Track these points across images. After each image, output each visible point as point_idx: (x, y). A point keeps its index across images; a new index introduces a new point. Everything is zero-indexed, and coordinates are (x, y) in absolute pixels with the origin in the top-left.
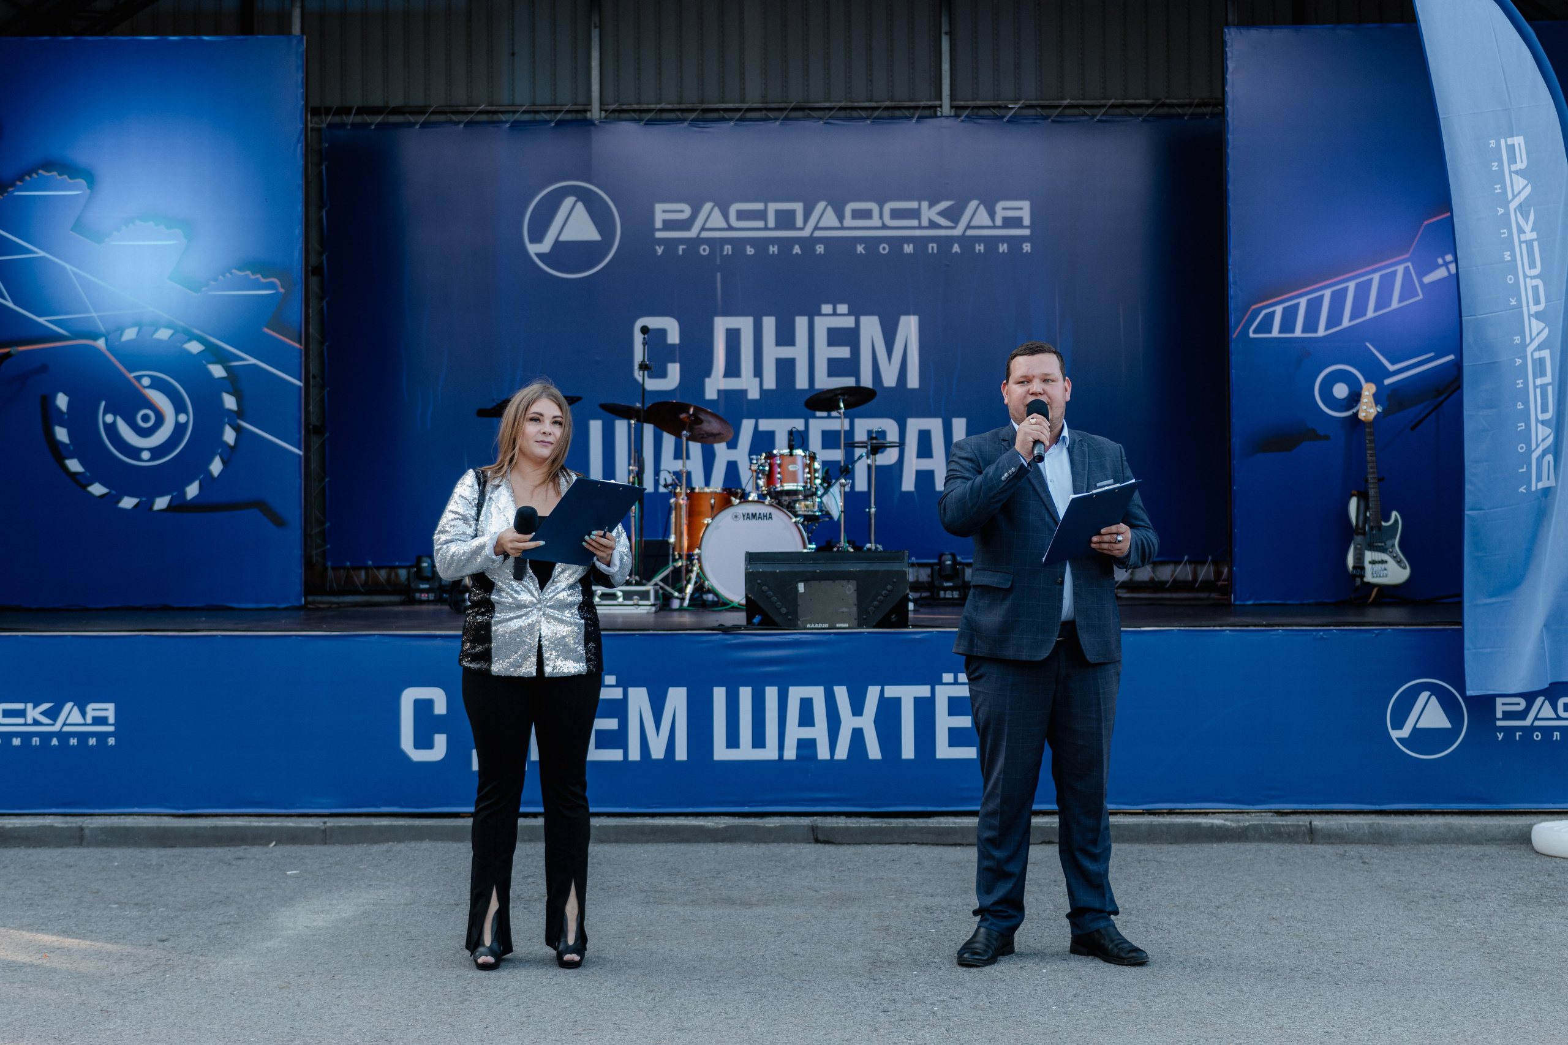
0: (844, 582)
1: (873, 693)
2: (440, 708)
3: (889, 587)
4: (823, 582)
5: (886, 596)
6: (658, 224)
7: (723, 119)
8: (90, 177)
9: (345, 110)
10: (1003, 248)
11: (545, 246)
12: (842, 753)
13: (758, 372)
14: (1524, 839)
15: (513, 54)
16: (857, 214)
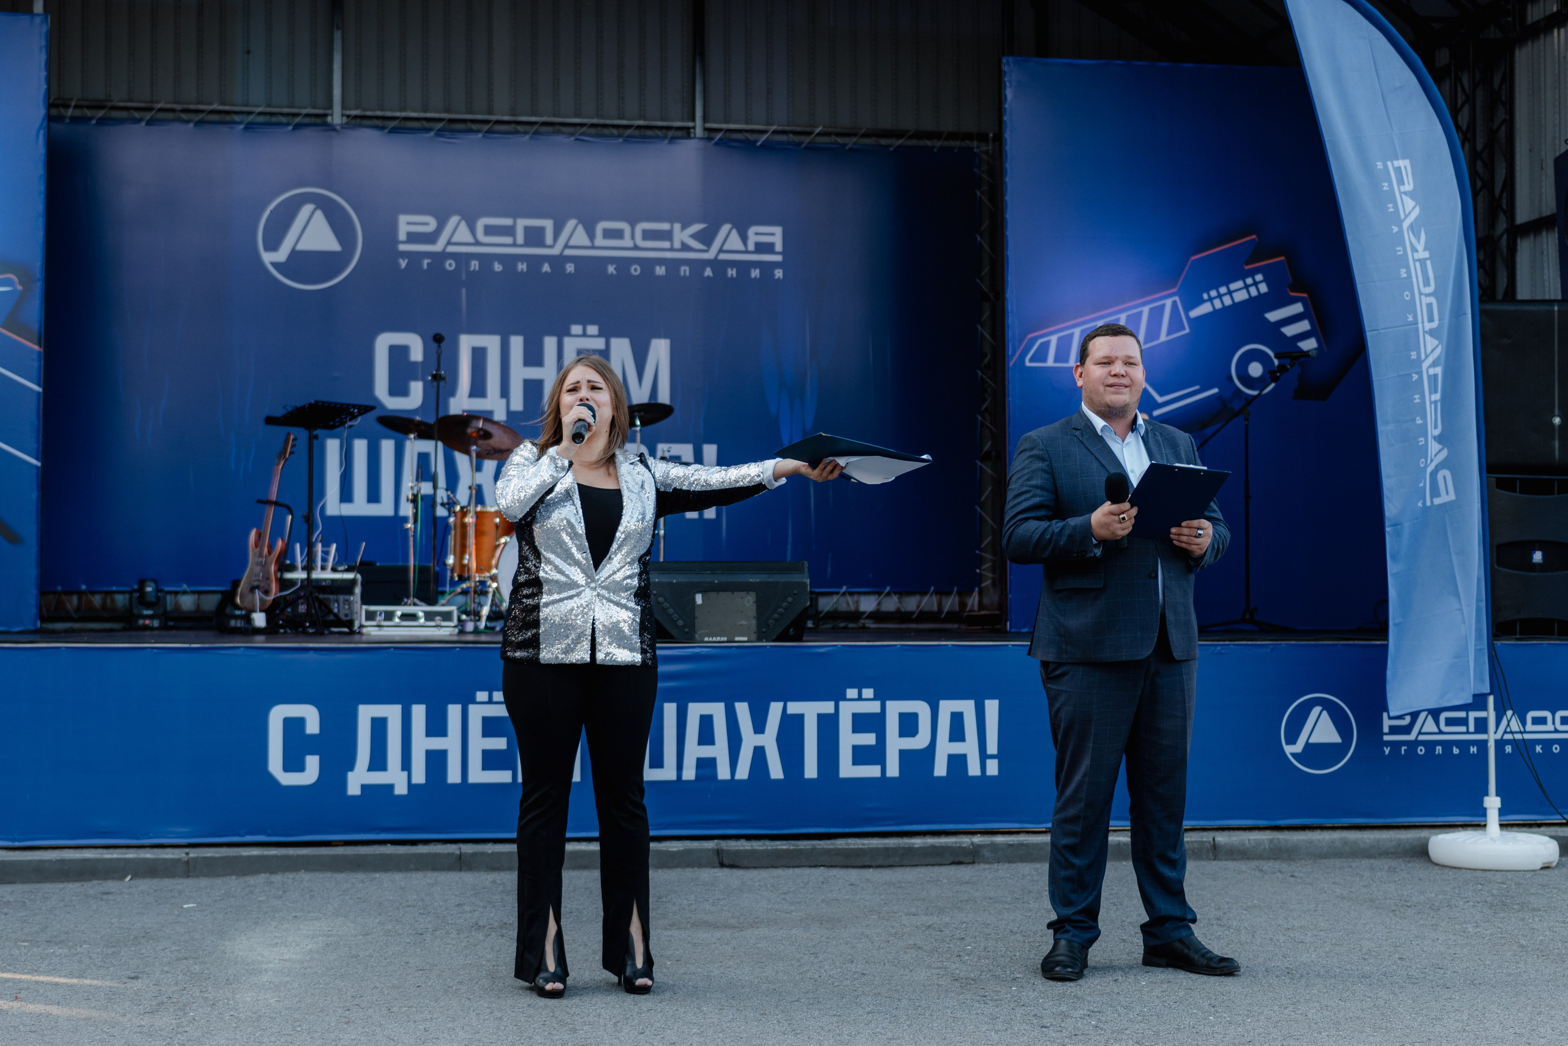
0: (744, 594)
1: (775, 710)
2: (313, 727)
3: (790, 599)
4: (721, 594)
5: (786, 609)
6: (402, 236)
7: (471, 131)
10: (755, 273)
11: (281, 255)
12: (743, 772)
13: (505, 393)
14: (1422, 852)
15: (248, 52)
16: (608, 234)
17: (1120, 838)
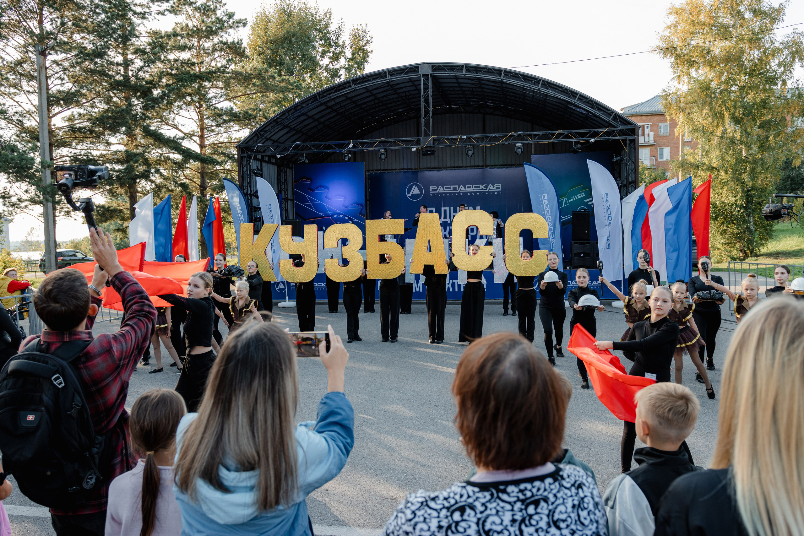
6: (431, 190)
7: (443, 169)
8: (328, 188)
9: (373, 170)
11: (410, 195)
13: (450, 218)
16: (468, 187)
17: (510, 301)
